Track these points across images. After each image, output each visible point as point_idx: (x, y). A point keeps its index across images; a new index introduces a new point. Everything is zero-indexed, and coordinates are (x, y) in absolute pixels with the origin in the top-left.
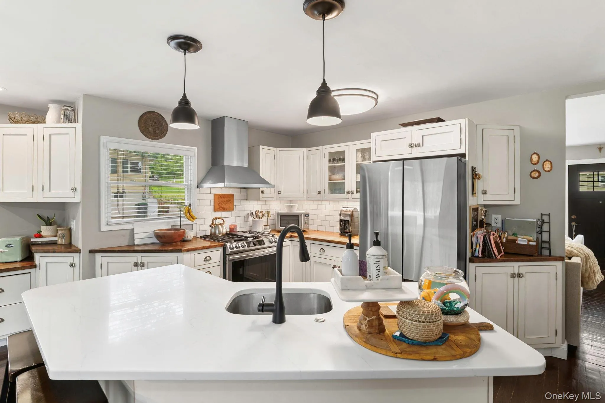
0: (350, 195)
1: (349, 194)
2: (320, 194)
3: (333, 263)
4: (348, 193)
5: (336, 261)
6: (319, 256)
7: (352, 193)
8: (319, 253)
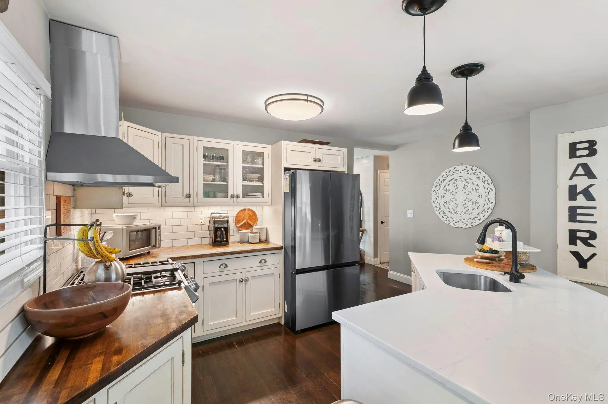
0: (235, 199)
1: (234, 197)
2: (189, 197)
3: (239, 277)
4: (232, 197)
5: (244, 273)
6: (218, 274)
7: (238, 197)
8: (219, 270)
